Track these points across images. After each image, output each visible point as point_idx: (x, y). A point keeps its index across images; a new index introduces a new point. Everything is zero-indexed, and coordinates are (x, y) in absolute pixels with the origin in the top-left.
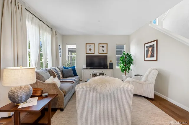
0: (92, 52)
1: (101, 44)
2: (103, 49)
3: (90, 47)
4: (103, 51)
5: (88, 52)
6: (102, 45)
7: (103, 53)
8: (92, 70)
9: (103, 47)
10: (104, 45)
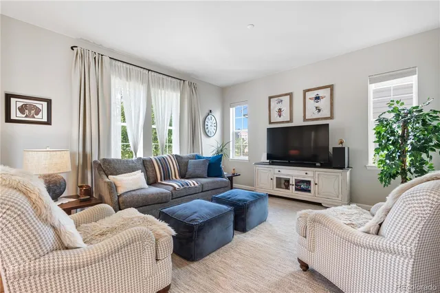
0: (285, 117)
1: (309, 90)
2: (317, 105)
3: (279, 106)
4: (319, 110)
5: (275, 118)
6: (312, 94)
7: (318, 115)
8: (276, 168)
9: (317, 98)
10: (321, 93)
